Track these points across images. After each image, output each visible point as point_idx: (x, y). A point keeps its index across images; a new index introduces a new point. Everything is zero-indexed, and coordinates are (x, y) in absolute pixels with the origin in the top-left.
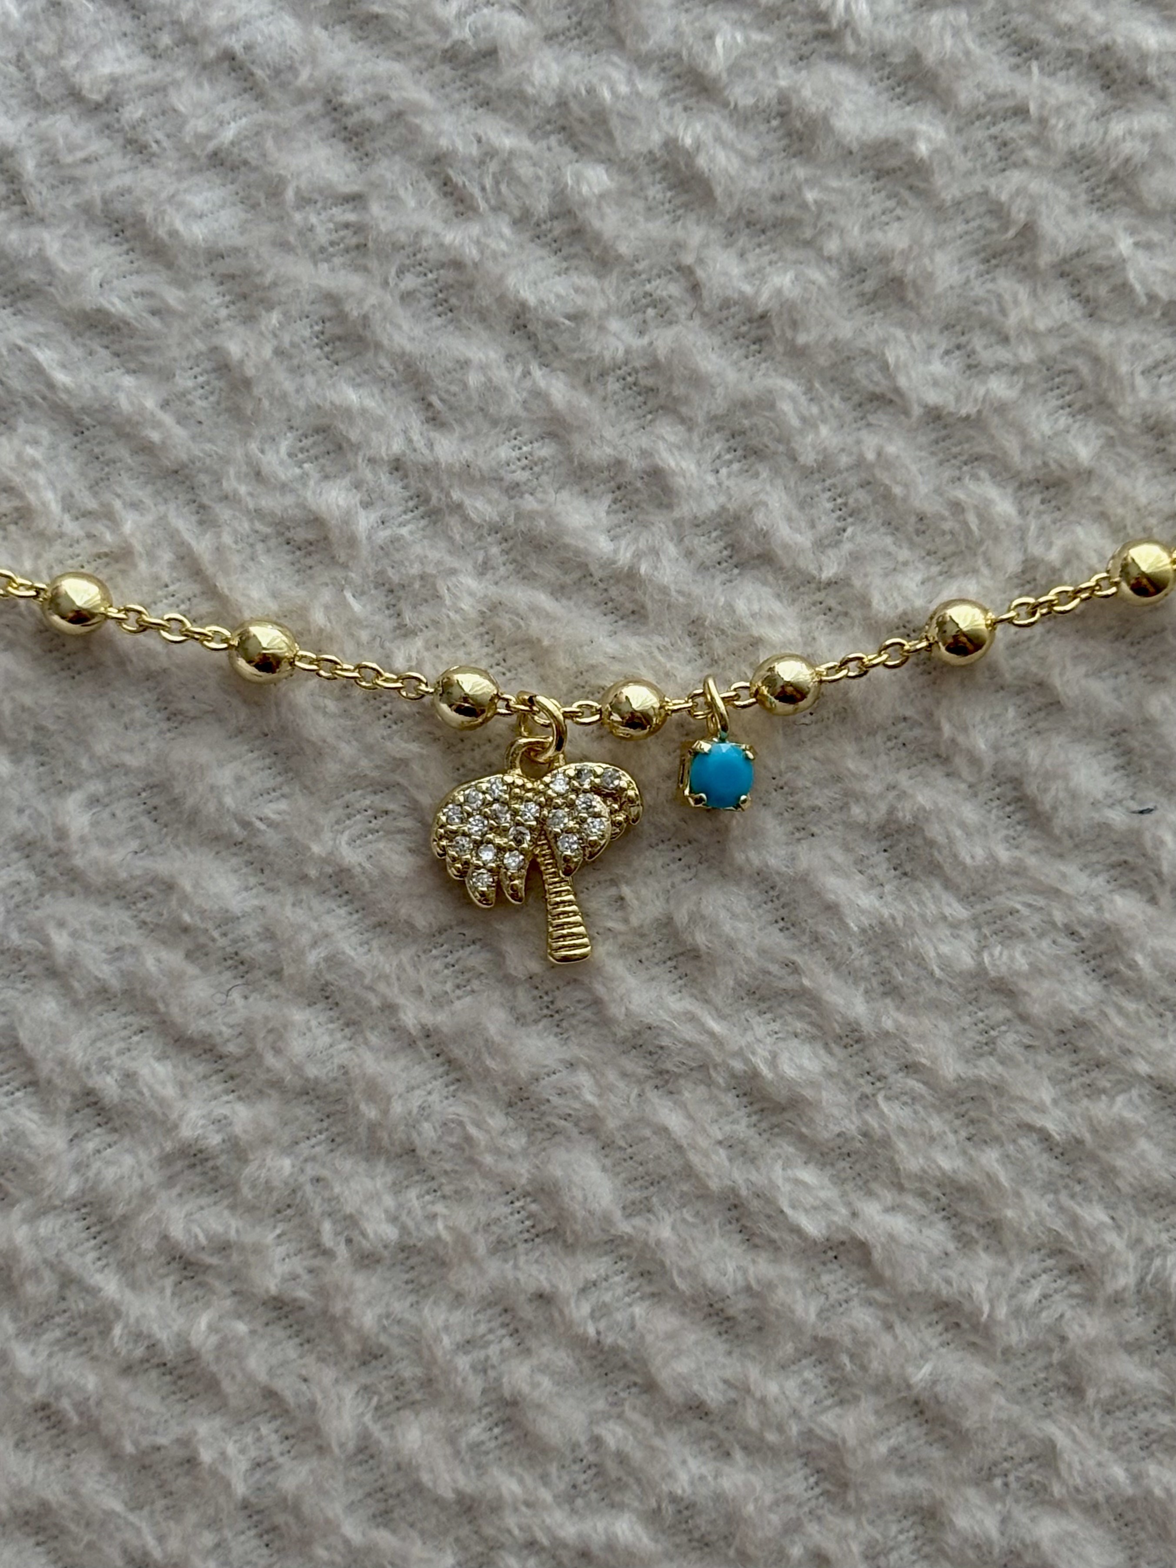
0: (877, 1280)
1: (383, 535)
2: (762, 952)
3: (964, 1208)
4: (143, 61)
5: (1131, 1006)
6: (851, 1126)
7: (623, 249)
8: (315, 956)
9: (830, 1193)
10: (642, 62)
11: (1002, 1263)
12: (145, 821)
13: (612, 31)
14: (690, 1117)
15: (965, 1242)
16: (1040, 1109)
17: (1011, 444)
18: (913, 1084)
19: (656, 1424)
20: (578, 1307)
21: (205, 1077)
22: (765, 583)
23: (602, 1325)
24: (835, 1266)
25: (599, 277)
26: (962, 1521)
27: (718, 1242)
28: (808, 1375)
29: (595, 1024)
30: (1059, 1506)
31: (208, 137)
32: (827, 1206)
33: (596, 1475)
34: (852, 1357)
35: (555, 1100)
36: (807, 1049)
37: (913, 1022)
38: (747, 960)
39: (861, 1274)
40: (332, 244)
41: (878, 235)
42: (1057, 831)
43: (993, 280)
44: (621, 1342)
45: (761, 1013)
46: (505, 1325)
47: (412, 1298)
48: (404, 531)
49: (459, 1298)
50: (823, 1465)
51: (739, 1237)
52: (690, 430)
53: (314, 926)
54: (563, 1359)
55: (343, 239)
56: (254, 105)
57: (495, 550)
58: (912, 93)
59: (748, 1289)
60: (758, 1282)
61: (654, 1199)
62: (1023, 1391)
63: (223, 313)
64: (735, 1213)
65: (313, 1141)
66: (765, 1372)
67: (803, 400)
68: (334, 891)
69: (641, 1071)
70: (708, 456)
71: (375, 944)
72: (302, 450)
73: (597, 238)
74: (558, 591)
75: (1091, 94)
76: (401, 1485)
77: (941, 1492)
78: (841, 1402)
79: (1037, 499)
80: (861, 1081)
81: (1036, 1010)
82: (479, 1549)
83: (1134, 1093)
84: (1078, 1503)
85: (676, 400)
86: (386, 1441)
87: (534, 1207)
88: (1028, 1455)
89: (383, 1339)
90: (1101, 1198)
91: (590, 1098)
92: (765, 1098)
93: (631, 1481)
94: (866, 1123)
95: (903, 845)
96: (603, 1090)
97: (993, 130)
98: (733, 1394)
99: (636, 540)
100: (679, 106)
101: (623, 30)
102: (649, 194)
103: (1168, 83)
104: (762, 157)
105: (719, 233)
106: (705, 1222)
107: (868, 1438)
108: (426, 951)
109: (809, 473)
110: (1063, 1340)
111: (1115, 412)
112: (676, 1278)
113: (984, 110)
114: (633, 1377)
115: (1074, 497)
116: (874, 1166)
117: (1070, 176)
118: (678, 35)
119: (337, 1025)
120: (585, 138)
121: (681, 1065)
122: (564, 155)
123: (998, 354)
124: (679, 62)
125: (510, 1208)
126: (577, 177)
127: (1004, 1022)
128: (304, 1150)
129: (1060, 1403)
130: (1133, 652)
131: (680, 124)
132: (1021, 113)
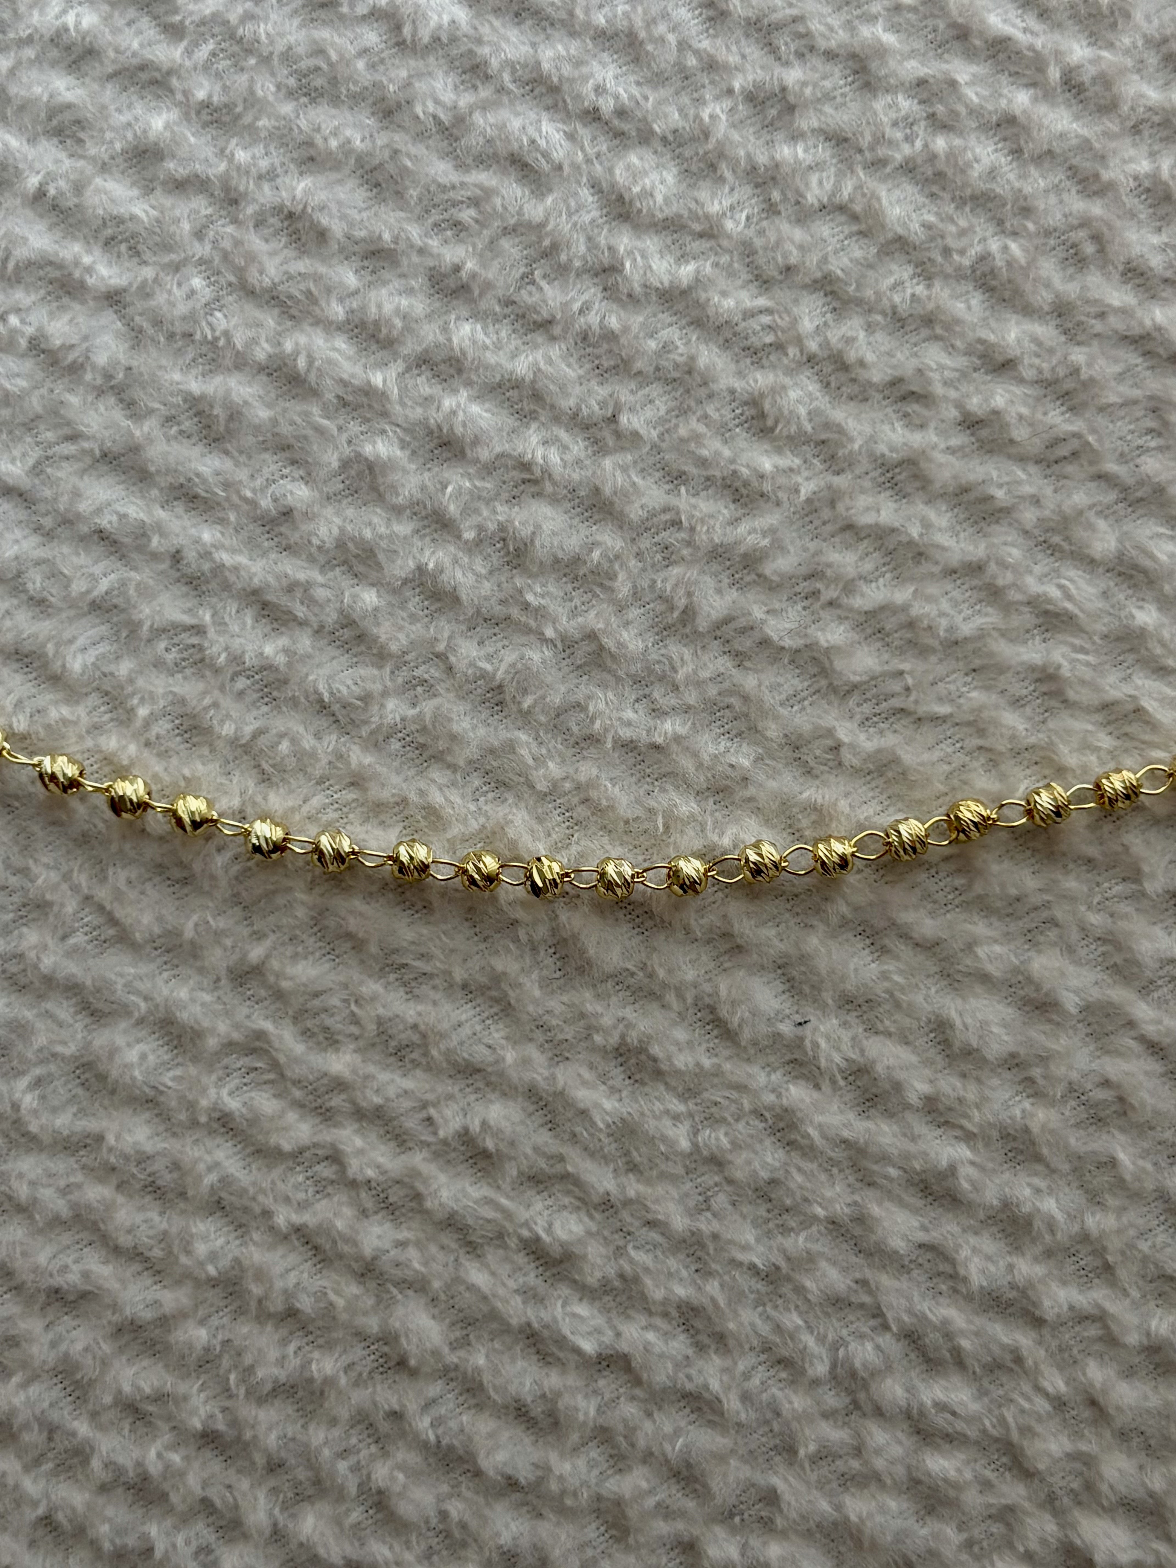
0: (638, 1382)
2: (536, 1149)
3: (698, 1324)
4: (35, 539)
5: (807, 1165)
6: (611, 1271)
7: (394, 647)
8: (211, 1179)
9: (599, 1321)
10: (397, 511)
11: (728, 1363)
12: (80, 1091)
13: (374, 488)
14: (493, 1274)
15: (700, 1348)
16: (746, 1248)
17: (687, 764)
18: (653, 1235)
19: (485, 1498)
20: (421, 1420)
21: (139, 1273)
23: (440, 1431)
24: (606, 1373)
25: (380, 667)
26: (712, 1551)
27: (520, 1364)
28: (593, 1454)
29: (419, 1213)
30: (782, 1534)
31: (88, 592)
32: (597, 1331)
33: (445, 1538)
34: (625, 1437)
35: (394, 1271)
36: (574, 1216)
37: (650, 1191)
38: (526, 1157)
39: (626, 1377)
40: (184, 660)
41: (580, 620)
42: (743, 1043)
43: (665, 646)
44: (455, 1442)
45: (538, 1193)
46: (369, 1436)
47: (301, 1422)
49: (333, 1422)
50: (609, 1517)
51: (536, 1358)
52: (455, 771)
53: (208, 1158)
54: (413, 1458)
55: (191, 655)
56: (119, 564)
58: (596, 517)
59: (544, 1396)
60: (551, 1390)
61: (471, 1336)
62: (751, 1452)
63: (107, 717)
64: (531, 1340)
65: (221, 1314)
66: (562, 1456)
67: (534, 745)
68: (223, 1130)
69: (454, 1245)
70: (469, 790)
71: (254, 1166)
73: (376, 639)
75: (726, 507)
77: (696, 1532)
78: (620, 1471)
79: (711, 801)
80: (616, 1236)
81: (739, 1175)
83: (814, 1228)
84: (797, 1532)
85: (442, 752)
86: (290, 1525)
87: (386, 1349)
88: (758, 1497)
89: (283, 1454)
90: (797, 1307)
91: (418, 1267)
92: (546, 1255)
93: (470, 1541)
94: (621, 1267)
95: (633, 1061)
96: (427, 1260)
97: (657, 539)
98: (539, 1473)
101: (382, 488)
102: (410, 605)
103: (780, 494)
104: (491, 573)
105: (464, 628)
106: (510, 1349)
107: (641, 1495)
108: (292, 1169)
109: (543, 796)
110: (778, 1414)
111: (763, 736)
112: (492, 1393)
113: (649, 524)
114: (466, 1466)
115: (737, 798)
116: (630, 1298)
117: (715, 567)
118: (423, 488)
119: (231, 1228)
120: (361, 568)
121: (483, 1236)
122: (346, 582)
123: (672, 701)
124: (425, 507)
125: (367, 1352)
126: (355, 597)
127: (716, 1185)
128: (215, 1321)
129: (778, 1459)
130: (789, 906)
131: (427, 553)
132: (676, 523)
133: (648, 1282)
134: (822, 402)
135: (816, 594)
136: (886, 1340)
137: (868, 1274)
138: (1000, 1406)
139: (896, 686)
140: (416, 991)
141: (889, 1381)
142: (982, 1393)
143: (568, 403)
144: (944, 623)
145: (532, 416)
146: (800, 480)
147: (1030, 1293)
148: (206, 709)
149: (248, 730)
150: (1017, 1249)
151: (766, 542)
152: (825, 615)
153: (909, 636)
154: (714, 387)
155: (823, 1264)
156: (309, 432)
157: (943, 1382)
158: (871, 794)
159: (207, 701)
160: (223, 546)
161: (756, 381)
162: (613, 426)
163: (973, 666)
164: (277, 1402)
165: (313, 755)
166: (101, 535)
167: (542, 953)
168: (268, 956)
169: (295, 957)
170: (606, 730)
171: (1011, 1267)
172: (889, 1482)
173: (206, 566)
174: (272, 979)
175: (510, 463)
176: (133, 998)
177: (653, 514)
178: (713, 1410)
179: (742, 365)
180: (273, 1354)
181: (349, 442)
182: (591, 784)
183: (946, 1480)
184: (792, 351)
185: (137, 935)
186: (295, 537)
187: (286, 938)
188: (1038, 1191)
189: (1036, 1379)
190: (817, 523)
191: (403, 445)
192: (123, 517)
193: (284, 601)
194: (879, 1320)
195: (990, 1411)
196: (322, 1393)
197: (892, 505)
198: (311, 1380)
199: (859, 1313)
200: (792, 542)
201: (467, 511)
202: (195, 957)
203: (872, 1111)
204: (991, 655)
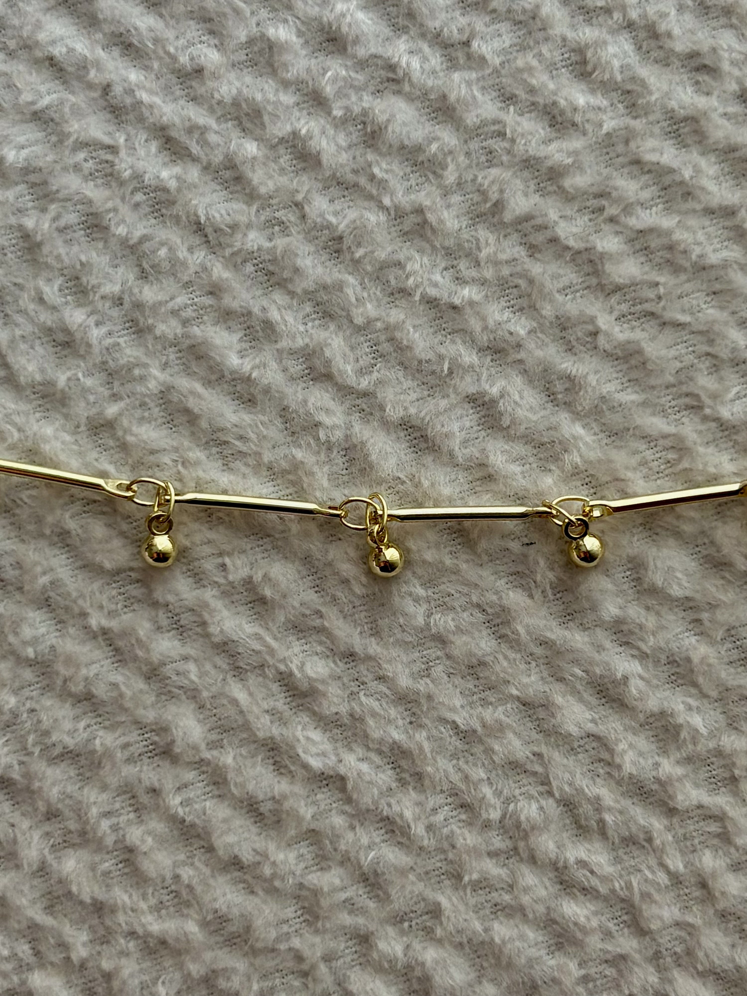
0: (349, 800)
1: (109, 341)
2: (303, 603)
3: (403, 763)
5: (512, 655)
6: (343, 709)
7: (263, 190)
8: (44, 580)
9: (327, 747)
10: (285, 84)
11: (422, 798)
13: (270, 64)
14: (251, 694)
15: (403, 783)
16: (453, 710)
17: (475, 325)
18: (383, 688)
19: (213, 871)
20: (174, 799)
22: (327, 391)
23: (187, 809)
24: (325, 790)
26: (382, 945)
27: (259, 769)
28: (304, 851)
29: (202, 636)
30: (440, 942)
31: (33, 103)
32: (324, 754)
33: (175, 897)
34: (331, 843)
35: (174, 678)
36: (323, 661)
37: (385, 653)
38: (294, 608)
39: (340, 796)
40: (97, 171)
41: (413, 197)
42: (479, 550)
43: (476, 230)
44: (197, 821)
45: (298, 639)
46: (130, 805)
47: (79, 784)
48: (121, 340)
49: (104, 788)
50: (306, 905)
51: (272, 768)
52: (292, 298)
53: (45, 563)
54: (162, 828)
55: (103, 168)
56: (61, 87)
57: (172, 357)
59: (274, 798)
60: (280, 794)
61: (225, 741)
62: (427, 873)
63: (30, 204)
64: (272, 753)
65: (32, 688)
66: (278, 847)
67: (359, 288)
68: (61, 544)
69: (225, 666)
70: (301, 315)
71: (80, 577)
72: (67, 288)
73: (249, 182)
74: (208, 383)
75: (544, 129)
76: (60, 893)
77: (372, 927)
78: (322, 869)
79: (489, 358)
80: (352, 684)
81: (456, 652)
82: (103, 933)
83: (509, 706)
84: (451, 942)
85: (286, 280)
86: (55, 865)
87: (156, 738)
88: (426, 910)
89: (60, 806)
90: (483, 764)
91: (193, 677)
92: (296, 688)
93: (194, 902)
94: (352, 708)
96: (202, 674)
97: (484, 144)
98: (258, 858)
99: (255, 358)
100: (305, 112)
101: (276, 65)
102: (282, 160)
103: (587, 126)
104: (350, 147)
105: (320, 186)
106: (252, 757)
107: (335, 890)
108: (108, 584)
109: (359, 329)
110: (453, 847)
111: (539, 313)
112: (232, 788)
113: (480, 131)
114: (202, 843)
115: (509, 360)
116: (355, 735)
117: (526, 174)
118: (309, 70)
119: (53, 622)
120: (249, 125)
121: (249, 664)
122: (235, 134)
123: (473, 273)
124: (308, 87)
125: (141, 738)
126: (239, 146)
127: (438, 658)
128: (26, 692)
129: (447, 882)
130: (535, 452)
131: (302, 122)
132: (502, 134)
133: (371, 722)
134: (633, 59)
135: (601, 210)
136: (549, 804)
137: (544, 749)
138: (629, 873)
139: (651, 294)
140: (231, 465)
141: (544, 837)
142: (617, 860)
143: (434, 24)
144: (697, 250)
145: (405, 30)
146: (604, 117)
147: (669, 788)
148: (108, 211)
149: (137, 234)
150: (665, 752)
151: (570, 161)
152: (606, 228)
153: (668, 256)
154: (551, 32)
155: (511, 735)
156: (228, 10)
157: (587, 846)
158: (615, 375)
159: (110, 205)
160: (144, 87)
161: (584, 34)
162: (466, 49)
163: (714, 290)
164: (63, 765)
165: (184, 264)
166: (51, 61)
167: (335, 452)
168: (120, 415)
169: (142, 420)
170: (417, 286)
171: (657, 765)
172: (531, 916)
173: (128, 101)
174: (120, 433)
175: (380, 62)
176: (9, 427)
177: (484, 123)
178: (403, 834)
179: (576, 20)
180: (67, 725)
181: (258, 24)
182: (398, 327)
183: (576, 924)
184: (616, 15)
185: (22, 378)
186: (201, 90)
187: (137, 403)
188: (690, 708)
189: (661, 857)
190: (612, 155)
191: (300, 33)
192: (71, 50)
193: (184, 139)
194: (546, 787)
195: (621, 876)
196: (100, 763)
197: (673, 150)
198: (94, 752)
199: (531, 779)
200: (590, 167)
201: (340, 94)
202: (64, 405)
203: (571, 623)
204: (730, 282)
